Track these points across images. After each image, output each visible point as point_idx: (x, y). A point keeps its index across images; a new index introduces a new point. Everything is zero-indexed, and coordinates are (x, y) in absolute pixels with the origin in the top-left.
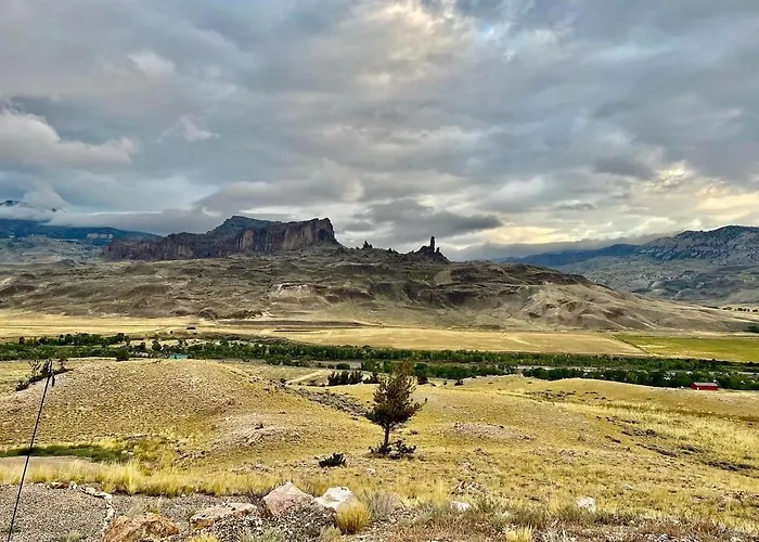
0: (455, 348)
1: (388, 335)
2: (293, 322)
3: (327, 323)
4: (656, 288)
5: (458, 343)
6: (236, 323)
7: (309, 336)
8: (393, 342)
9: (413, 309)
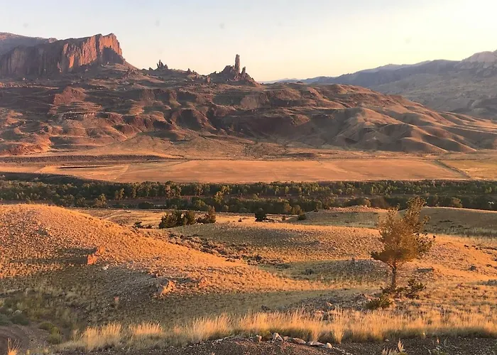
0: (269, 180)
1: (193, 169)
2: (80, 157)
3: (121, 157)
4: (476, 107)
5: (271, 173)
6: (12, 160)
7: (101, 173)
8: (199, 175)
9: (220, 139)
